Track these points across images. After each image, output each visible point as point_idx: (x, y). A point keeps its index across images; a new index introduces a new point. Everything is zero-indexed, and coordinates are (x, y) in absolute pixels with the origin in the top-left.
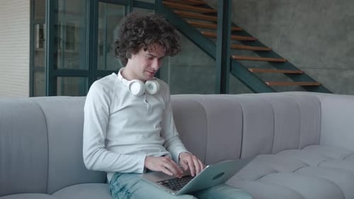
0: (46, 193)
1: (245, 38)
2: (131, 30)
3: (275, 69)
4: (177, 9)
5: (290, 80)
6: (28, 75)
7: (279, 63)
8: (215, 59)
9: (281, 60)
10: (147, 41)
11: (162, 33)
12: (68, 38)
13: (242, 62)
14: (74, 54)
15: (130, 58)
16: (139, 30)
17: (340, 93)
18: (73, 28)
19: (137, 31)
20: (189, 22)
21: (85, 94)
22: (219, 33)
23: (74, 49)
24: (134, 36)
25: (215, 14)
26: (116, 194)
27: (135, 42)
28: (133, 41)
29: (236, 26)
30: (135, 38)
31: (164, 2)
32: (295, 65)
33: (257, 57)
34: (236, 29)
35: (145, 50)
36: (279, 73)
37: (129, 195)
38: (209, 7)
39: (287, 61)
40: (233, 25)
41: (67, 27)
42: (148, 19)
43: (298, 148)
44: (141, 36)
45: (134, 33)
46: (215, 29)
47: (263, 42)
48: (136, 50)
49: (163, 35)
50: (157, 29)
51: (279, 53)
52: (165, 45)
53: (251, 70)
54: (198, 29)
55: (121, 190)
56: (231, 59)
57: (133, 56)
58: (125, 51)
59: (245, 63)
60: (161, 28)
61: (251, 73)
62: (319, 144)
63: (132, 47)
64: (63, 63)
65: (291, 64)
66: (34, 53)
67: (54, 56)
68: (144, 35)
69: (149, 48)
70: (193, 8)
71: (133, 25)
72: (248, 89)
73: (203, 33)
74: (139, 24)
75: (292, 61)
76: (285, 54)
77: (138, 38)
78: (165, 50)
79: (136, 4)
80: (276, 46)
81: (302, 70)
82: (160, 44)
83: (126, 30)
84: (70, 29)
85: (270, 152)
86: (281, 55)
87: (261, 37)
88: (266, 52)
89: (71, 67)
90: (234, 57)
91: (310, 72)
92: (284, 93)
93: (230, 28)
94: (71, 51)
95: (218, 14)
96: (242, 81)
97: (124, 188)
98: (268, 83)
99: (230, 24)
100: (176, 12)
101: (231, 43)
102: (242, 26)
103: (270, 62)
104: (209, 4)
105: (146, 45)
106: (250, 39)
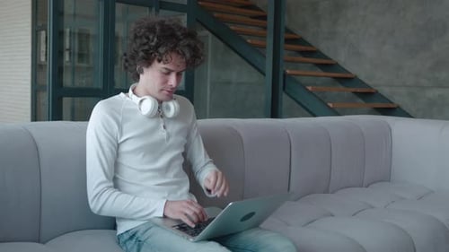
0: (39, 241)
1: (303, 48)
2: (141, 37)
3: (341, 87)
4: (218, 12)
5: (360, 101)
6: (29, 95)
7: (347, 80)
8: (264, 74)
9: (349, 76)
10: (162, 50)
11: (181, 40)
12: (80, 48)
13: (298, 78)
14: (88, 68)
15: (142, 72)
16: (151, 37)
17: (423, 117)
18: (88, 36)
19: (148, 38)
20: (232, 28)
21: (87, 119)
22: (270, 42)
23: (88, 62)
24: (145, 44)
25: (264, 18)
26: (125, 243)
27: (146, 52)
28: (143, 51)
29: (292, 33)
30: (146, 47)
31: (200, 3)
32: (367, 81)
33: (319, 72)
34: (291, 36)
35: (159, 61)
36: (346, 92)
37: (140, 244)
38: (258, 9)
39: (356, 77)
40: (288, 31)
41: (80, 35)
42: (162, 23)
43: (362, 186)
44: (153, 44)
45: (145, 41)
46: (263, 37)
47: (326, 54)
48: (148, 62)
49: (181, 42)
50: (173, 35)
51: (346, 68)
52: (184, 54)
53: (310, 88)
54: (244, 36)
55: (131, 238)
56: (285, 75)
57: (145, 70)
58: (136, 65)
59: (304, 80)
60: (179, 33)
61: (310, 92)
62: (389, 181)
63: (144, 58)
64: (73, 79)
65: (361, 81)
66: (37, 67)
67: (58, 71)
68: (157, 43)
69: (164, 59)
70: (238, 9)
71: (143, 30)
72: (306, 113)
73: (249, 41)
74: (151, 29)
75: (362, 77)
76: (354, 68)
77: (150, 46)
78: (184, 60)
79: (162, 6)
80: (342, 57)
81: (376, 88)
82: (178, 53)
83: (136, 37)
84: (83, 37)
85: (326, 191)
86: (348, 69)
87: (324, 47)
88: (329, 66)
89: (84, 86)
90: (288, 71)
91: (385, 91)
92: (346, 117)
93: (283, 36)
94: (84, 65)
95: (268, 18)
96: (299, 103)
97: (134, 235)
98: (331, 105)
99: (283, 30)
100: (216, 15)
101: (285, 55)
102: (300, 33)
103: (335, 78)
104: (259, 5)
105: (160, 55)
106: (309, 49)
